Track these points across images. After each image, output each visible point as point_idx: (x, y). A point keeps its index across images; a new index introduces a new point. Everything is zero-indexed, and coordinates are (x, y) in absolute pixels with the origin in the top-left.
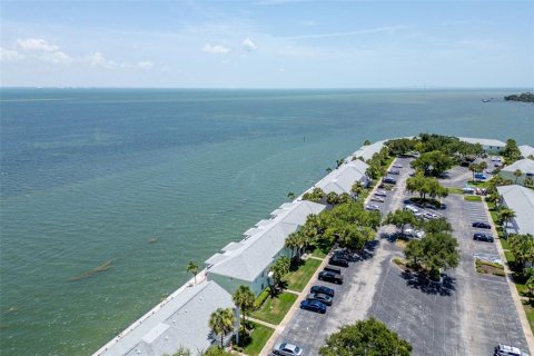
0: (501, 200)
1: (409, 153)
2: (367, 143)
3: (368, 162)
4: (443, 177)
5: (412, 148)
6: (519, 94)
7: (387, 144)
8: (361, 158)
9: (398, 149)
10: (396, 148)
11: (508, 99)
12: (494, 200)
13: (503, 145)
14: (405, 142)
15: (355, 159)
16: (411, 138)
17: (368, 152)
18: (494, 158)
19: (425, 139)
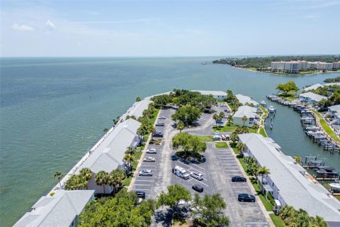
0: (245, 149)
1: (168, 105)
2: (138, 100)
3: (139, 120)
4: (196, 125)
5: (170, 101)
6: (219, 59)
7: (153, 99)
8: (133, 117)
9: (161, 103)
10: (159, 102)
11: (214, 62)
12: (241, 150)
13: (226, 94)
14: (165, 97)
15: (128, 117)
16: (168, 93)
17: (139, 108)
18: (222, 104)
19: (178, 94)
